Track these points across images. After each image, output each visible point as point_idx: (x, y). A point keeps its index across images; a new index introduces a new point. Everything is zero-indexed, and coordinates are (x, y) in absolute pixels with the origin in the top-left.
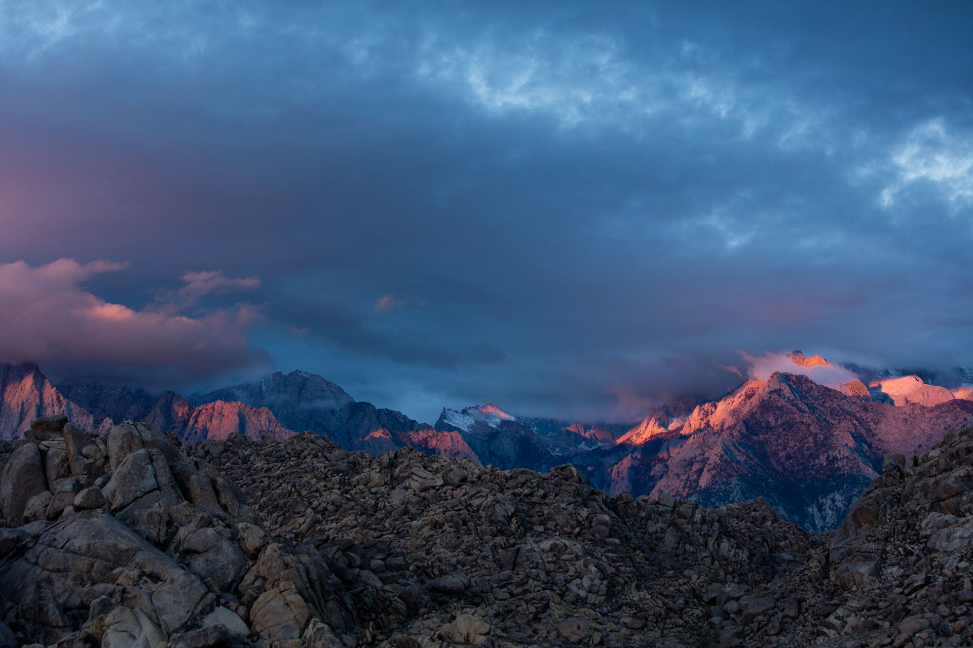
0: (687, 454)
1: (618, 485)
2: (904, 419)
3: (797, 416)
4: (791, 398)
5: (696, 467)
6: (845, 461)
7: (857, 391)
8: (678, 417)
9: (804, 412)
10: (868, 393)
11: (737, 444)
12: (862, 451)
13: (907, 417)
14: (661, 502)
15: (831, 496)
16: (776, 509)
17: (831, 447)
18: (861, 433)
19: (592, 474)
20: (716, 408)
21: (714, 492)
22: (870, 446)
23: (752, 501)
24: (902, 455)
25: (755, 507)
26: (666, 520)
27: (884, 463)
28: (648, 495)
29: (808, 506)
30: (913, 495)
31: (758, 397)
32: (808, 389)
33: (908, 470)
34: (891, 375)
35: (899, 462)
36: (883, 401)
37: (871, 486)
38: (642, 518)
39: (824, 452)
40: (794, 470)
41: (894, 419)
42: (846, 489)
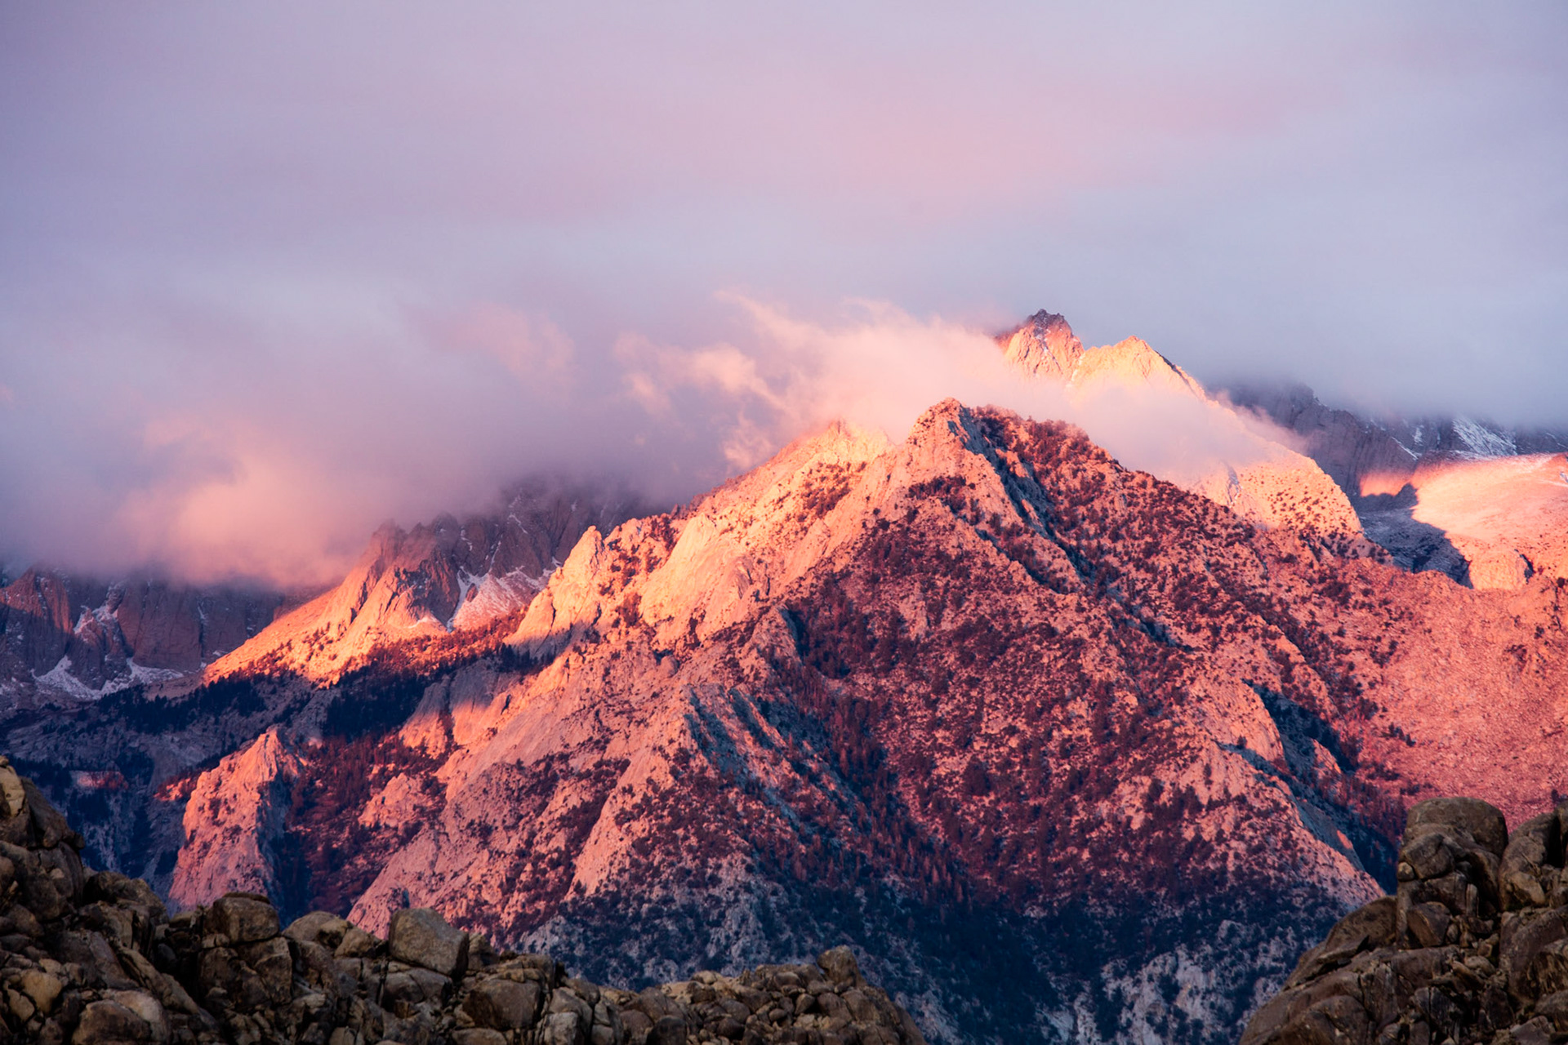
0: (531, 738)
1: (208, 861)
2: (1512, 650)
3: (1026, 603)
4: (1006, 523)
5: (566, 798)
6: (1231, 813)
7: (1302, 509)
8: (499, 574)
9: (1059, 586)
10: (1354, 523)
11: (755, 710)
12: (1309, 777)
13: (1528, 640)
14: (401, 947)
15: (1156, 967)
16: (910, 1010)
17: (1169, 750)
18: (1312, 698)
19: (92, 807)
20: (670, 544)
21: (637, 917)
22: (1347, 757)
23: (805, 965)
24: (1493, 811)
25: (817, 995)
26: (416, 1027)
27: (1407, 840)
28: (344, 914)
29: (1054, 1004)
30: (1536, 994)
31: (861, 506)
32: (1086, 486)
33: (1519, 879)
34: (1466, 448)
35: (1479, 840)
36: (1419, 564)
37: (1340, 934)
38: (308, 1017)
39: (1138, 768)
40: (998, 840)
41: (1465, 645)
42: (1227, 941)
